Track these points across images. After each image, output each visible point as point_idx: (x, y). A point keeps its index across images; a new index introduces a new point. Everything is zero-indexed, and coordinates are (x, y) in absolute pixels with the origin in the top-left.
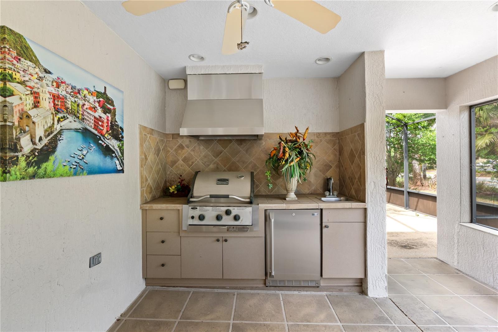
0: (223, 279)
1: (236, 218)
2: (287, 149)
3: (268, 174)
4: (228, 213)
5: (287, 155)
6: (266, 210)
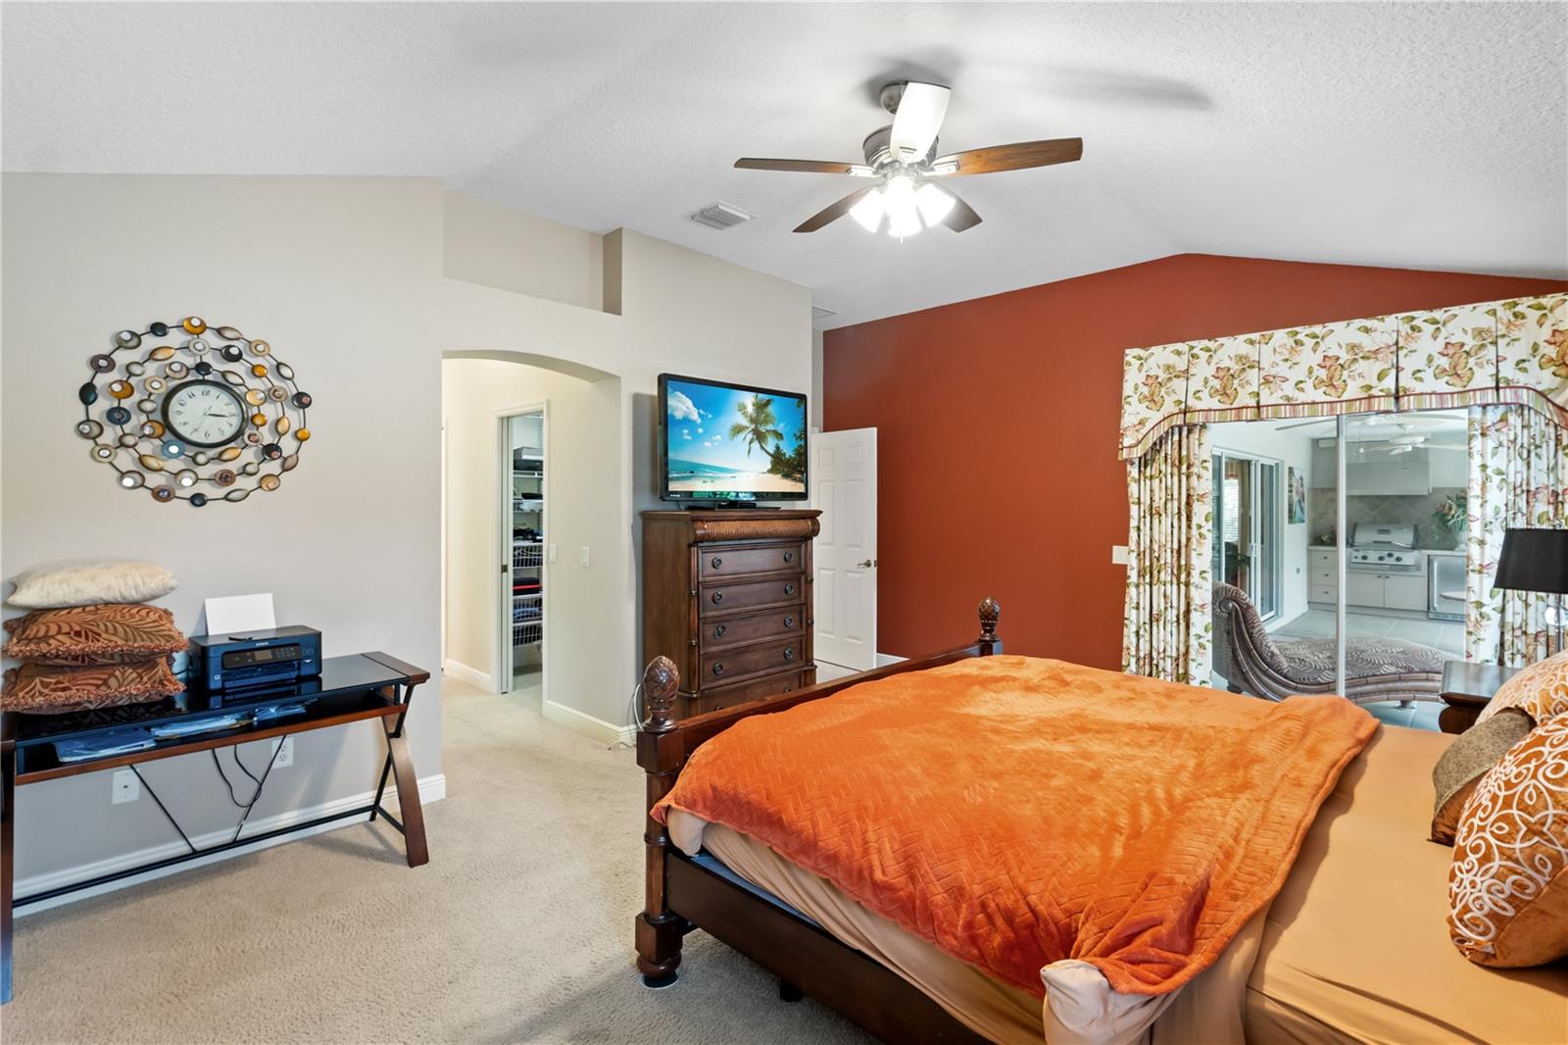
0: (1384, 608)
1: (1398, 559)
2: (1454, 506)
3: (1434, 527)
4: (1390, 555)
5: (1453, 512)
6: (1429, 556)
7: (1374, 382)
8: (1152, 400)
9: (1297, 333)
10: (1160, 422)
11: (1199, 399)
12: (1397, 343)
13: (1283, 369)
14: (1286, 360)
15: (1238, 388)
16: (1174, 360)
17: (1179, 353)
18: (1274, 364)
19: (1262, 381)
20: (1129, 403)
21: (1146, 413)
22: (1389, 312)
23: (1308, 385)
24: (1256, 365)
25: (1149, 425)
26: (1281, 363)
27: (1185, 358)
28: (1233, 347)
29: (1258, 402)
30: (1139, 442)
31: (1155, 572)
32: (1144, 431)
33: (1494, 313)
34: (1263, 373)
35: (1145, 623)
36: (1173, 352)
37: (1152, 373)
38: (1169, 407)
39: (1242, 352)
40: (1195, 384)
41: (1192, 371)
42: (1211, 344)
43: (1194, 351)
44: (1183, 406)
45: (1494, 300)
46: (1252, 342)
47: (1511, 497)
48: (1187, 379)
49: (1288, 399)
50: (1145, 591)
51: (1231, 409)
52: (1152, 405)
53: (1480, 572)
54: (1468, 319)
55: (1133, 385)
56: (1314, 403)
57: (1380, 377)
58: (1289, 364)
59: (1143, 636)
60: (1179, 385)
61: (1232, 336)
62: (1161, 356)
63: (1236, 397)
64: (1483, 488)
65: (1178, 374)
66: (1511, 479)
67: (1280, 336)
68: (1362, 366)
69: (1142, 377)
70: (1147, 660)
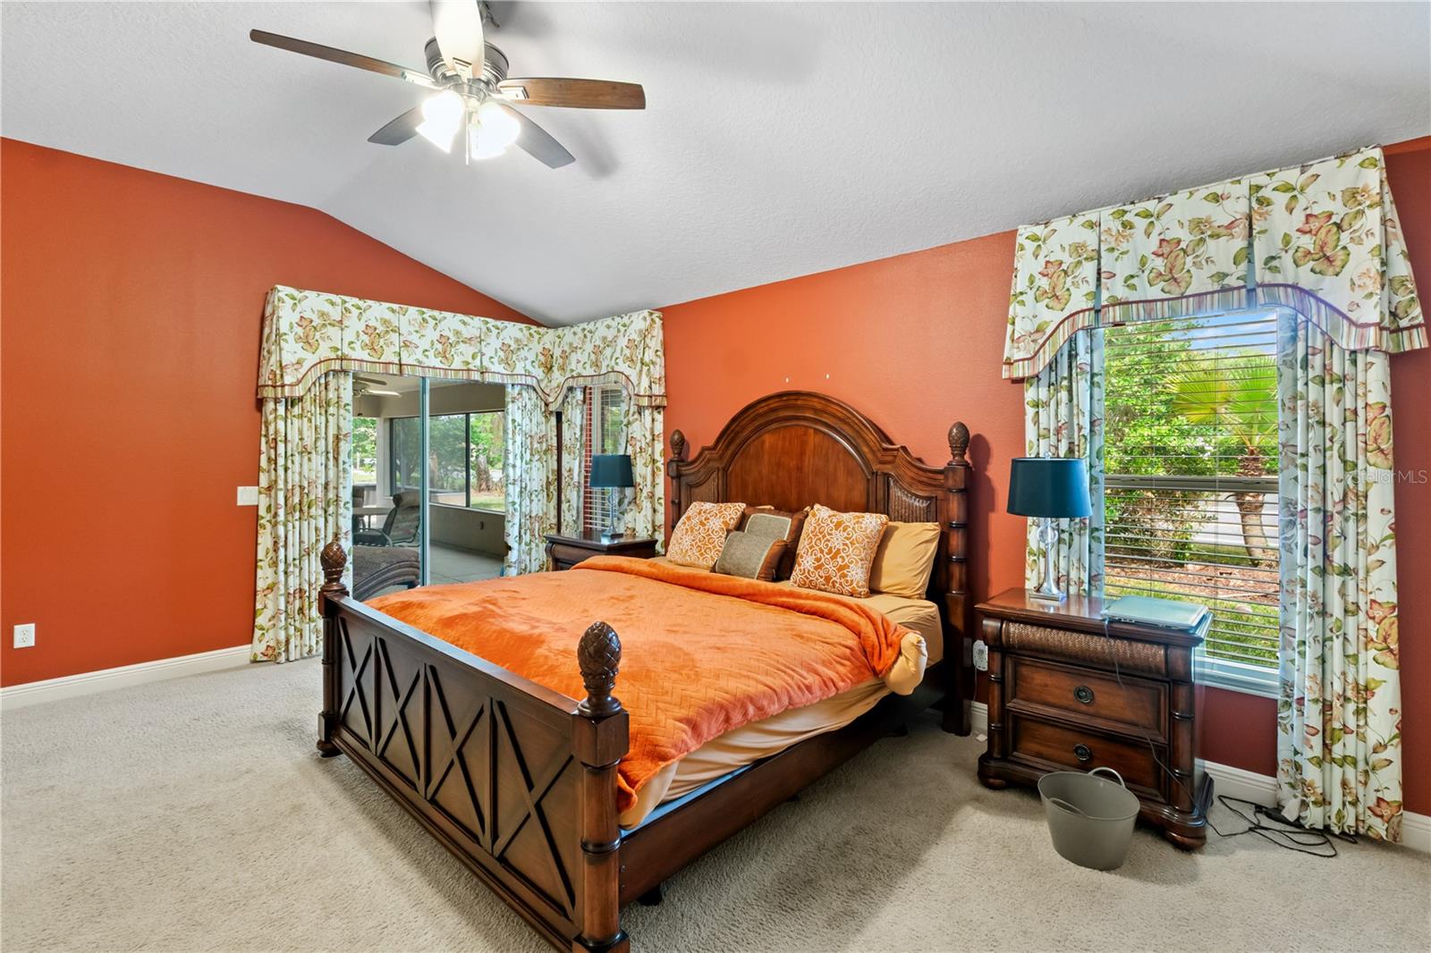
7: (470, 360)
8: (307, 342)
9: (424, 313)
10: (316, 365)
11: (353, 349)
12: (480, 337)
13: (414, 338)
14: (417, 332)
15: (384, 346)
16: (327, 308)
17: (333, 304)
18: (410, 333)
19: (402, 344)
20: (286, 341)
21: (302, 354)
22: (476, 315)
23: (431, 354)
24: (397, 330)
25: (306, 366)
26: (414, 333)
27: (339, 309)
28: (379, 311)
29: (400, 360)
30: (299, 382)
31: (305, 509)
32: (303, 371)
33: (521, 330)
34: (402, 338)
35: (294, 559)
36: (327, 300)
37: (306, 315)
38: (324, 351)
39: (387, 317)
40: (349, 335)
41: (346, 323)
42: (361, 303)
43: (346, 305)
44: (339, 353)
45: (522, 323)
46: (393, 311)
47: (524, 439)
48: (342, 330)
49: (419, 362)
50: (294, 527)
51: (379, 363)
52: (307, 346)
53: (514, 484)
54: (513, 330)
55: (288, 325)
56: (434, 368)
57: (474, 357)
58: (419, 335)
59: (293, 572)
60: (333, 332)
61: (378, 301)
62: (315, 302)
63: (382, 354)
64: (513, 432)
65: (333, 322)
66: (524, 429)
67: (413, 310)
68: (462, 347)
69: (296, 318)
70: (297, 596)
